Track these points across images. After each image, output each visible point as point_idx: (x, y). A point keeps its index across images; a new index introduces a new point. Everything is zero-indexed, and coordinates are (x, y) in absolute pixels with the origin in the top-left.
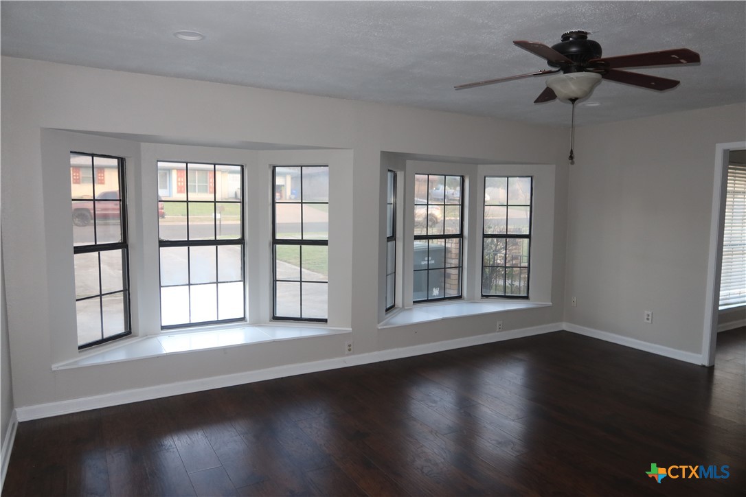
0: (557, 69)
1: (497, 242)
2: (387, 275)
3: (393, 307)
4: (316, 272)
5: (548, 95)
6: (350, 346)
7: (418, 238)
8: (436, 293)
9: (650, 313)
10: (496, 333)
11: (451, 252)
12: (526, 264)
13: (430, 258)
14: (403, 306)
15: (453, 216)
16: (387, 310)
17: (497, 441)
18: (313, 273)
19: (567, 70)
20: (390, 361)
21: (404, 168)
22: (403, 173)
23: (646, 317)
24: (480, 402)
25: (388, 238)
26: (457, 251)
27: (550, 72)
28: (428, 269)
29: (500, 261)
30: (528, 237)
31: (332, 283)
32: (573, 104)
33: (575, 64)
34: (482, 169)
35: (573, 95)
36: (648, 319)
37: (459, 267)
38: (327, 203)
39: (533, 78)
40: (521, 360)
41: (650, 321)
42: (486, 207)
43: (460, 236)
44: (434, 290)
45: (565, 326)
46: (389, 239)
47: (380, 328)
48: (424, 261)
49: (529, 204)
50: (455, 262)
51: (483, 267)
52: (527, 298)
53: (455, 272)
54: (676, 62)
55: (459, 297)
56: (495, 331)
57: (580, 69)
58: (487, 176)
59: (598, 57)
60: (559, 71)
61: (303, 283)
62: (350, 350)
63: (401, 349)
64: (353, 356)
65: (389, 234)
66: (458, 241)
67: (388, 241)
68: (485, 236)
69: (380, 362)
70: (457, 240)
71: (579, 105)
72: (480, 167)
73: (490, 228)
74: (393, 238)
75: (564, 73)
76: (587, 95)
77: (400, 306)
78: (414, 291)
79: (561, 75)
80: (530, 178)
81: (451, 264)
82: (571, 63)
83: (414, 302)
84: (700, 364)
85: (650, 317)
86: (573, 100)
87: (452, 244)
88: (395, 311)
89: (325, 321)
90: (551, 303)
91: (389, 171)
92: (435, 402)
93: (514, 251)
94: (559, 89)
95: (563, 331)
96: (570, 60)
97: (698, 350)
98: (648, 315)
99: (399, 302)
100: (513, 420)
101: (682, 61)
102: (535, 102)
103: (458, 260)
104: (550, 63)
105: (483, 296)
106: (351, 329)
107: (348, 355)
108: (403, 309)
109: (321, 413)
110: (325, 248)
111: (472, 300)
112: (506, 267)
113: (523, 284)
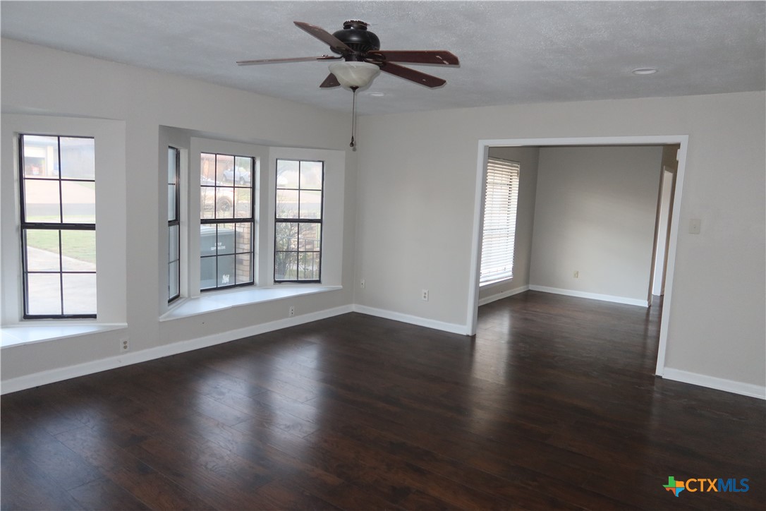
0: (339, 56)
1: (292, 226)
2: (169, 263)
3: (177, 297)
4: (87, 261)
5: (331, 82)
6: (125, 343)
7: (204, 222)
8: (226, 280)
9: (426, 291)
10: (289, 319)
11: (243, 237)
12: (318, 249)
13: (219, 244)
14: (189, 296)
15: (244, 199)
16: (170, 301)
17: (285, 425)
18: (83, 262)
19: (348, 58)
20: (173, 356)
21: (188, 146)
22: (187, 150)
23: (423, 295)
24: (270, 388)
25: (169, 222)
26: (249, 236)
27: (332, 58)
28: (217, 256)
29: (293, 246)
30: (320, 221)
31: (101, 273)
32: (354, 92)
33: (355, 53)
34: (273, 152)
35: (354, 84)
36: (425, 297)
37: (250, 253)
38: (94, 181)
39: (317, 62)
40: (312, 343)
41: (426, 299)
42: (278, 191)
43: (252, 220)
44: (224, 276)
45: (354, 308)
46: (171, 223)
47: (161, 321)
48: (214, 246)
49: (321, 189)
50: (247, 247)
51: (275, 252)
52: (319, 282)
53: (246, 257)
54: (439, 62)
55: (251, 284)
56: (287, 317)
57: (360, 59)
58: (279, 159)
59: (376, 49)
60: (341, 58)
61: (63, 274)
62: (125, 347)
63: (186, 342)
64: (128, 354)
65: (171, 217)
66: (249, 226)
67: (169, 225)
68: (277, 220)
69: (162, 358)
70: (248, 224)
71: (360, 93)
72: (271, 149)
73: (283, 212)
74: (176, 221)
75: (346, 61)
76: (367, 84)
77: (186, 295)
78: (201, 280)
79: (343, 62)
80: (321, 163)
81: (243, 249)
82: (352, 52)
83: (202, 291)
84: (465, 334)
85: (427, 296)
86: (354, 88)
87: (244, 229)
88: (179, 302)
89: (94, 316)
90: (341, 286)
91: (170, 147)
92: (223, 394)
93: (308, 236)
94: (340, 76)
95: (353, 312)
96: (350, 49)
97: (463, 322)
98: (425, 294)
99: (184, 291)
100: (302, 403)
101: (445, 62)
102: (321, 87)
103: (249, 245)
104: (333, 49)
105: (275, 282)
106: (127, 324)
107: (123, 353)
108: (190, 298)
109: (89, 421)
110: (92, 233)
111: (264, 286)
112: (298, 252)
113: (316, 268)
